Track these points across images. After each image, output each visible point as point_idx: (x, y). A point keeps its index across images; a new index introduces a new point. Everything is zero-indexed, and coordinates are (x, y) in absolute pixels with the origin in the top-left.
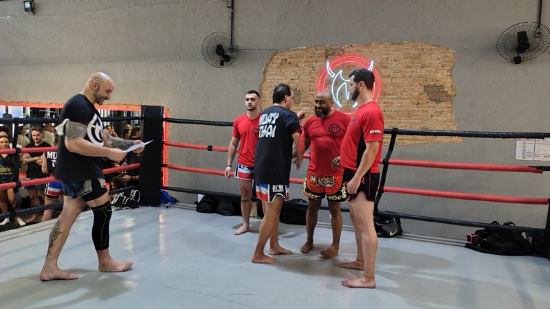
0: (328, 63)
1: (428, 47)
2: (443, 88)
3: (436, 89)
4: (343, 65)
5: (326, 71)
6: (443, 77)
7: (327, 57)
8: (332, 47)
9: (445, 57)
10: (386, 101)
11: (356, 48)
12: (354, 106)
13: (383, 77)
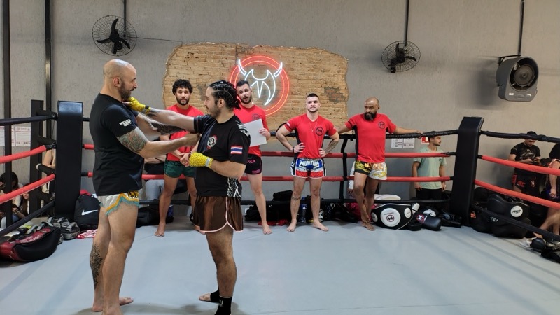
0: (239, 61)
1: (327, 54)
2: (339, 90)
3: (334, 91)
4: (254, 64)
5: (238, 68)
6: (338, 81)
7: (237, 55)
8: (243, 46)
9: (340, 64)
10: (294, 100)
11: (265, 49)
12: (265, 104)
13: (291, 78)
